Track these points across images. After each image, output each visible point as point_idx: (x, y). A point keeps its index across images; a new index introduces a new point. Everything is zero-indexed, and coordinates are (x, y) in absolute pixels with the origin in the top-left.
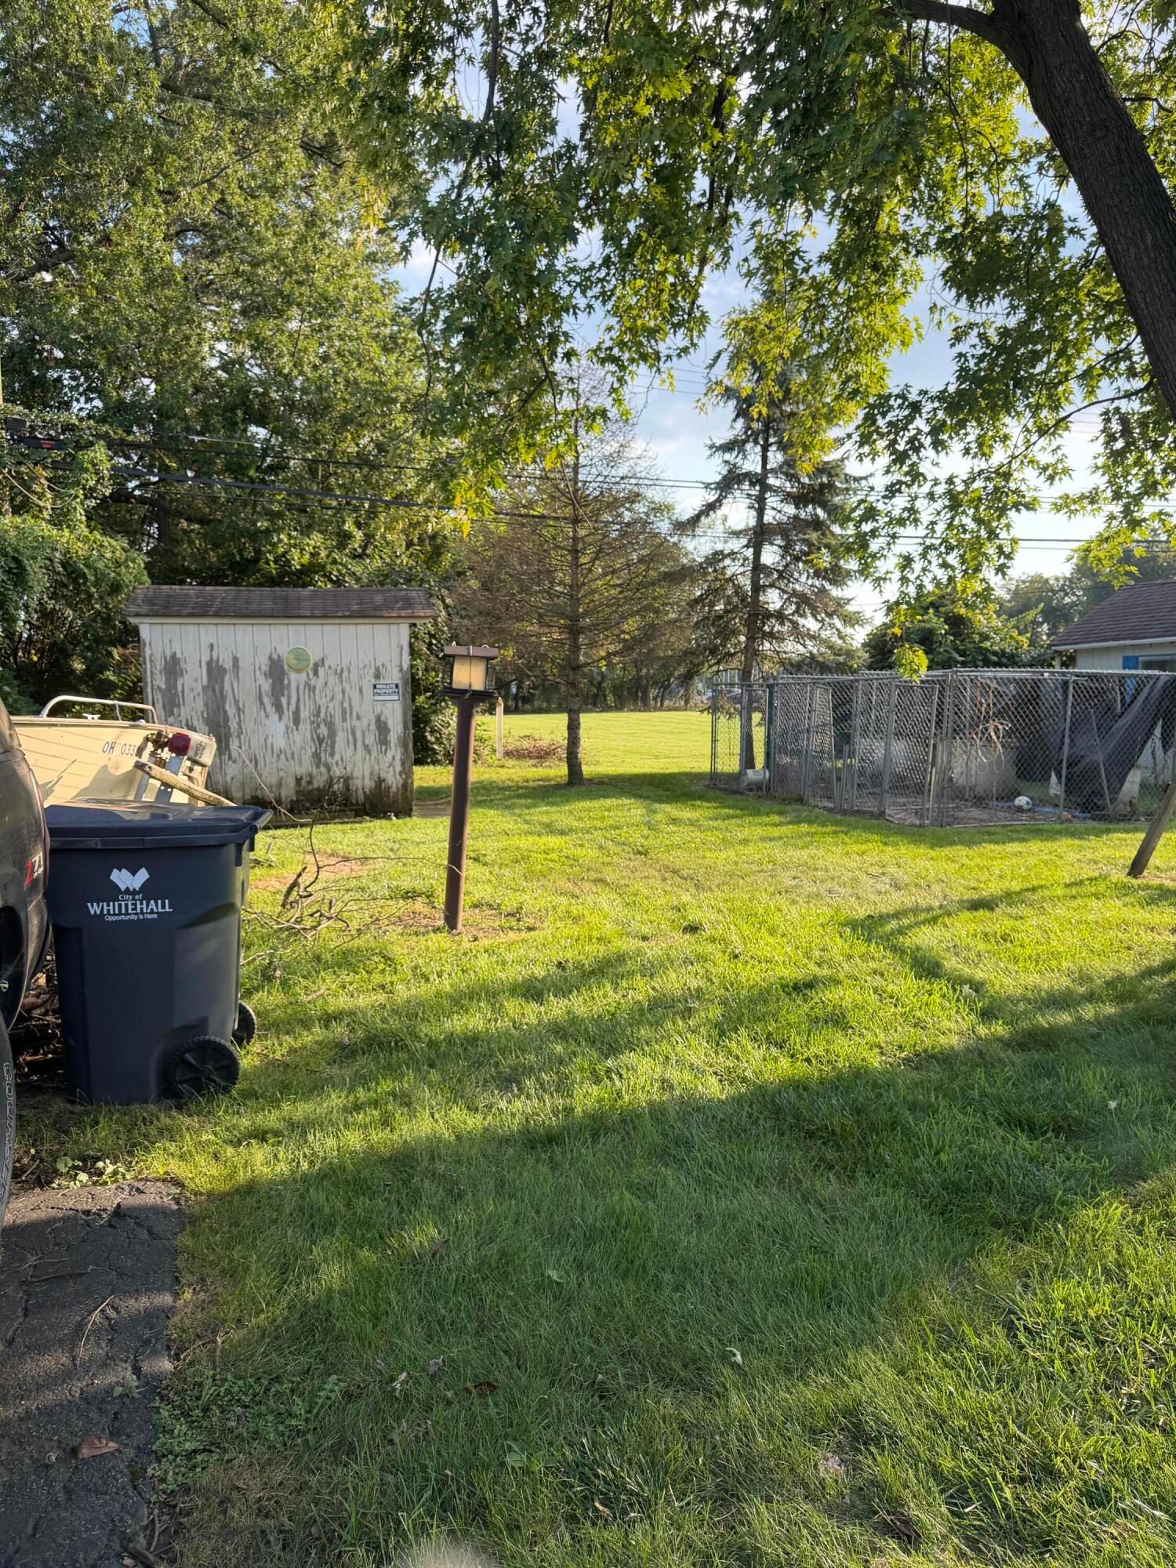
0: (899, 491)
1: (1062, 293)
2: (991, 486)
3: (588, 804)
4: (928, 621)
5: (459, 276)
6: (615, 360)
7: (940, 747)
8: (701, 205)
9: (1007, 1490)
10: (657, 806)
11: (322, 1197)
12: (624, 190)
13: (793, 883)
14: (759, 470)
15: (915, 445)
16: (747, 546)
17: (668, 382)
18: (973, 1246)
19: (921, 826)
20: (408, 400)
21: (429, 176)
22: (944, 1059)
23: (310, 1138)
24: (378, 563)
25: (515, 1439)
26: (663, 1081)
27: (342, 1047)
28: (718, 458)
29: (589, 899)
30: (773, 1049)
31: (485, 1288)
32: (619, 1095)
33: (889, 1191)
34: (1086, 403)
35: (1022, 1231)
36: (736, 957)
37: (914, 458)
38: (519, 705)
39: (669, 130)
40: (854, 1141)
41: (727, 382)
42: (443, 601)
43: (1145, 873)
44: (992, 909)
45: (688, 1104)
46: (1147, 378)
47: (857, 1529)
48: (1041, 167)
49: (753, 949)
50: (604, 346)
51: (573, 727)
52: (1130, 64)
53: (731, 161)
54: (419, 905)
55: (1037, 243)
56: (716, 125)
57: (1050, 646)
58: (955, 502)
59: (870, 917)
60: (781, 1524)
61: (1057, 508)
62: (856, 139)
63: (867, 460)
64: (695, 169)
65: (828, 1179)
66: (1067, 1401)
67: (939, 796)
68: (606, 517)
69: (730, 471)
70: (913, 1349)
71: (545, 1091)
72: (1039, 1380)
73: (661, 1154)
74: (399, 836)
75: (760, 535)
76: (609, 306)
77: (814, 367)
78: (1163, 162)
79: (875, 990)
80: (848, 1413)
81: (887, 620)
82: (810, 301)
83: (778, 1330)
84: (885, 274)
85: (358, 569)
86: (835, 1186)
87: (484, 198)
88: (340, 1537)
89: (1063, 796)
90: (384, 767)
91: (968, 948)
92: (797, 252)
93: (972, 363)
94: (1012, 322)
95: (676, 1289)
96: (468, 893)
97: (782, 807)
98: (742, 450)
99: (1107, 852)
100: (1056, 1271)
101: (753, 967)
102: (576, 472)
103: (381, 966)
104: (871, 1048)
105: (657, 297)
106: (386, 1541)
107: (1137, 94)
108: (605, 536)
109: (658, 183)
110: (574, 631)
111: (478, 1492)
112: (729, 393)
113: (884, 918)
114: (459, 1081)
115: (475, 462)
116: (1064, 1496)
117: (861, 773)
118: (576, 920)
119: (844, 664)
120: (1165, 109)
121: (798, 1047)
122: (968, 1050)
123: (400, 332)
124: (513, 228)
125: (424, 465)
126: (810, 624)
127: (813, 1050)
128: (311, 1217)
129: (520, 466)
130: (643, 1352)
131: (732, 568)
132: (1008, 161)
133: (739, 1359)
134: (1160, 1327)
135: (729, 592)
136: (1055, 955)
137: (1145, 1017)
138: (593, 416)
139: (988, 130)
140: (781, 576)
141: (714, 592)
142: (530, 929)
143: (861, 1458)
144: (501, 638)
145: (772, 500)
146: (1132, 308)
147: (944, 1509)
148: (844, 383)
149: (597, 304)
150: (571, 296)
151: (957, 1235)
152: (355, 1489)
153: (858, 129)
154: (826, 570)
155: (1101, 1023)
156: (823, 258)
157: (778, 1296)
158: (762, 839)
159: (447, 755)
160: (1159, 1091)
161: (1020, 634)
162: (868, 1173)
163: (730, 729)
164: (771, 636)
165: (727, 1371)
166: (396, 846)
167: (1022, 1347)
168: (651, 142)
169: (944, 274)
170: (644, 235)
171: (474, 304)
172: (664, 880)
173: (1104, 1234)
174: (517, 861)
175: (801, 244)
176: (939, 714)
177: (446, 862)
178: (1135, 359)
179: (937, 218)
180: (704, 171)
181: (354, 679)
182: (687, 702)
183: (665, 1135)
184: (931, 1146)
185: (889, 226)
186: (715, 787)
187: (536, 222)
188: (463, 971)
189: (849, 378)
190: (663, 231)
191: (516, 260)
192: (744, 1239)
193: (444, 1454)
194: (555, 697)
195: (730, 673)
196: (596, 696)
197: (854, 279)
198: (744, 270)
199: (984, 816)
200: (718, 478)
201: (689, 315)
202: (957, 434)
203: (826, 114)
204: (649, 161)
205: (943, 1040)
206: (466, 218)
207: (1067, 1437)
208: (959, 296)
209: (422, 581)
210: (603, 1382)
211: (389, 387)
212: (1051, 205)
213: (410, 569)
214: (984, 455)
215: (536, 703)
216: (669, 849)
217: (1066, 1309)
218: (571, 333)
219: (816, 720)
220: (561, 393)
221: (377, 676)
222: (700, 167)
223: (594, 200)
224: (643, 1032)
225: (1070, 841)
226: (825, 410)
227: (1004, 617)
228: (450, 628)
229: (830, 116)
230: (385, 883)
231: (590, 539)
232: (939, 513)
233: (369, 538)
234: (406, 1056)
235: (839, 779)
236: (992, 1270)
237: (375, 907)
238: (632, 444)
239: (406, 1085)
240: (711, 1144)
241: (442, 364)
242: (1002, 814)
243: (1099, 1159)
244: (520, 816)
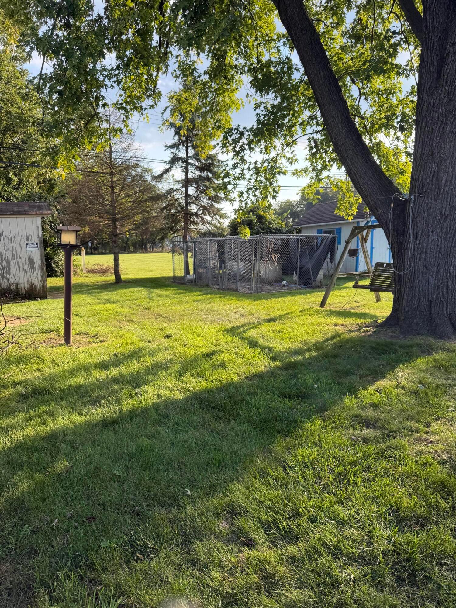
0: (237, 166)
1: (293, 93)
2: (270, 165)
3: (124, 291)
4: (250, 217)
5: (54, 69)
6: (124, 109)
7: (256, 264)
8: (156, 47)
9: (284, 523)
10: (152, 290)
11: (17, 456)
12: (124, 37)
13: (205, 317)
14: (185, 156)
15: (242, 149)
16: (182, 187)
17: (146, 119)
18: (271, 441)
19: (250, 293)
20: (35, 121)
21: (38, 24)
22: (259, 376)
23: (10, 433)
24: (25, 191)
25: (104, 537)
26: (158, 395)
27: (21, 395)
28: (169, 151)
29: (126, 328)
30: (200, 379)
31: (89, 482)
32: (141, 402)
33: (242, 424)
34: (302, 135)
35: (287, 433)
36: (185, 346)
37: (242, 154)
38: (92, 251)
39: (142, 14)
40: (229, 409)
41: (171, 120)
42: (56, 207)
43: (325, 306)
44: (275, 322)
45: (168, 402)
46: (323, 126)
47: (233, 546)
48: (284, 43)
49: (191, 342)
50: (119, 103)
51: (116, 260)
52: (314, 7)
53: (167, 29)
54: (52, 335)
55: (284, 72)
56: (161, 14)
57: (292, 226)
58: (257, 172)
59: (233, 327)
60: (206, 549)
61: (294, 174)
62: (215, 25)
63: (225, 154)
64: (153, 32)
65: (220, 423)
66: (303, 489)
67: (256, 282)
68: (125, 173)
69: (174, 156)
70: (251, 480)
71: (110, 404)
72: (294, 484)
73: (158, 422)
74: (42, 307)
75: (187, 182)
76: (120, 86)
77: (204, 115)
78: (326, 45)
79: (236, 354)
80: (229, 505)
81: (236, 217)
82: (201, 90)
83: (203, 480)
84: (229, 80)
85: (16, 194)
86: (223, 425)
87: (63, 36)
88: (33, 586)
89: (298, 280)
90: (33, 278)
91: (267, 336)
92: (195, 69)
93: (262, 117)
94: (276, 103)
95: (165, 471)
96: (74, 329)
97: (201, 289)
98: (178, 148)
99: (313, 299)
100: (299, 446)
101: (191, 349)
102: (111, 155)
103: (37, 361)
104: (234, 374)
105: (140, 84)
106: (53, 584)
107: (317, 18)
108: (125, 181)
109: (138, 36)
110: (114, 220)
111: (90, 559)
112: (172, 125)
113: (238, 327)
114: (74, 404)
115: (66, 149)
116: (303, 521)
117: (229, 275)
118: (121, 337)
119: (221, 233)
120: (326, 25)
121: (208, 376)
122: (267, 372)
123: (29, 92)
124: (77, 49)
125: (44, 149)
126: (208, 218)
127: (214, 377)
128: (13, 464)
129: (86, 151)
130: (153, 496)
131: (177, 195)
132: (272, 40)
133: (189, 493)
134: (332, 460)
135: (176, 205)
136: (296, 336)
137: (326, 356)
138: (116, 131)
139: (265, 27)
140: (196, 199)
141: (170, 206)
142: (102, 342)
143: (234, 521)
144: (82, 223)
145: (191, 169)
146: (317, 100)
147: (263, 533)
148: (215, 123)
149: (115, 85)
150: (104, 81)
151: (265, 438)
152: (38, 567)
153: (216, 21)
154: (213, 197)
155: (312, 359)
156: (206, 73)
157: (203, 468)
158: (194, 301)
159: (62, 273)
160: (331, 380)
161: (282, 222)
162: (234, 419)
163: (180, 259)
164: (194, 223)
165: (185, 498)
166: (41, 312)
167: (288, 473)
168: (134, 18)
169: (251, 82)
170: (133, 57)
171: (62, 81)
172: (156, 319)
173: (314, 431)
174: (95, 315)
175: (196, 65)
176: (255, 252)
177: (63, 317)
178: (319, 119)
179: (248, 60)
180: (157, 33)
181: (17, 241)
182: (162, 249)
183: (159, 415)
184: (256, 407)
185: (230, 62)
186: (175, 282)
187: (87, 48)
188: (74, 360)
189: (217, 121)
190: (141, 56)
191: (79, 63)
192: (190, 449)
193: (75, 547)
194: (108, 248)
195: (178, 237)
196: (125, 247)
197: (218, 82)
198: (174, 75)
199: (272, 289)
200: (169, 159)
201: (154, 92)
202: (258, 145)
203: (203, 13)
204: (134, 26)
205: (259, 369)
206: (56, 43)
207: (303, 501)
208: (257, 91)
209: (46, 199)
210: (138, 510)
211: (26, 115)
212: (288, 58)
213: (40, 194)
214: (267, 153)
215: (100, 250)
216: (158, 307)
217: (303, 458)
218: (105, 96)
219: (212, 255)
220: (102, 121)
221: (28, 239)
222: (155, 31)
223: (112, 41)
224: (150, 377)
225: (300, 296)
226: (209, 133)
227: (277, 215)
228: (59, 219)
229: (205, 15)
230: (37, 327)
231: (119, 182)
232: (252, 175)
233: (20, 181)
234: (50, 396)
235: (221, 277)
236: (277, 448)
237: (33, 337)
238: (134, 144)
239: (51, 408)
240: (177, 416)
241: (49, 106)
242: (278, 288)
243: (312, 405)
244: (95, 296)
